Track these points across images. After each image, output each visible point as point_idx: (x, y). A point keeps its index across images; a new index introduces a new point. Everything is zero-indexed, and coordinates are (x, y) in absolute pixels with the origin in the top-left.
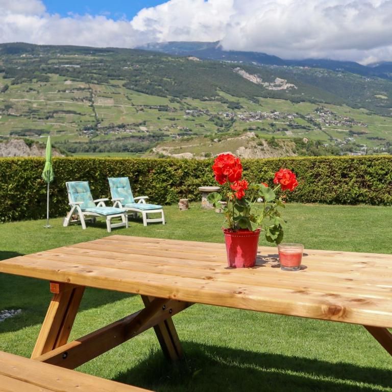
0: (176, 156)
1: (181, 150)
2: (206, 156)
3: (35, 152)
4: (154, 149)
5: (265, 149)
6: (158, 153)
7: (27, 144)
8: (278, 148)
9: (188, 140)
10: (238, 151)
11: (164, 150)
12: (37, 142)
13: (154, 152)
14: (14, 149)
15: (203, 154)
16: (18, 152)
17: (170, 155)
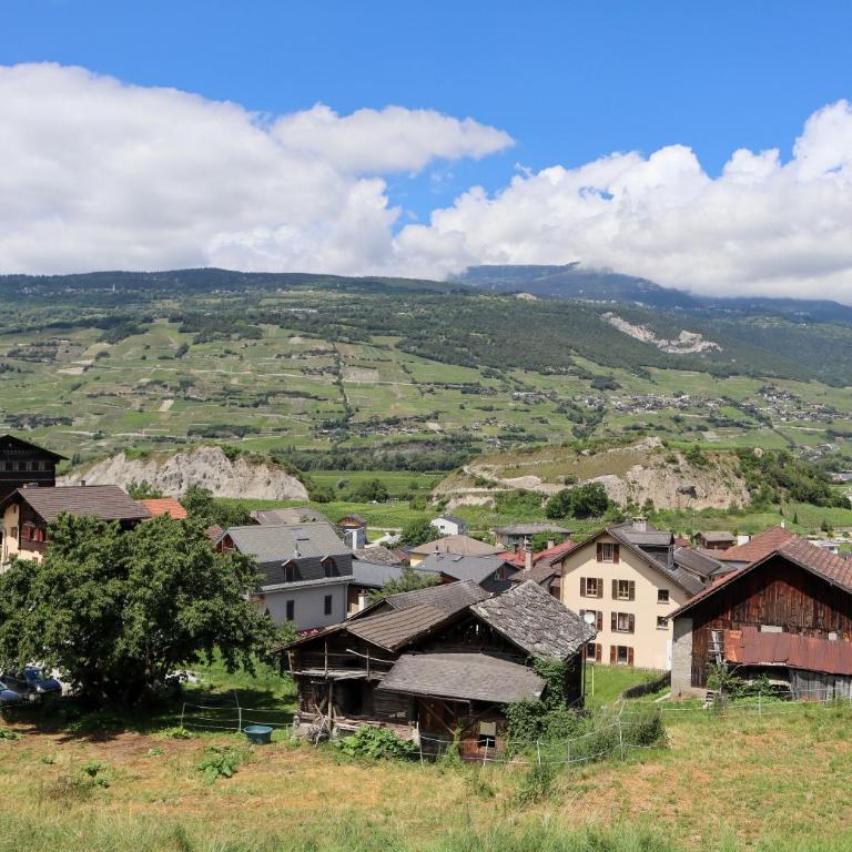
0: (507, 481)
1: (518, 471)
2: (567, 482)
3: (241, 471)
4: (465, 468)
5: (681, 469)
6: (473, 476)
7: (227, 456)
8: (705, 467)
9: (530, 452)
10: (629, 473)
11: (485, 469)
12: (246, 453)
13: (465, 474)
14: (203, 464)
15: (562, 478)
16: (210, 471)
17: (496, 480)
